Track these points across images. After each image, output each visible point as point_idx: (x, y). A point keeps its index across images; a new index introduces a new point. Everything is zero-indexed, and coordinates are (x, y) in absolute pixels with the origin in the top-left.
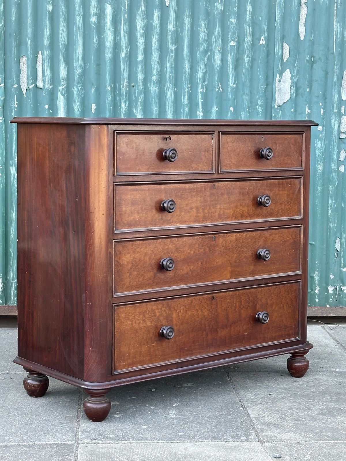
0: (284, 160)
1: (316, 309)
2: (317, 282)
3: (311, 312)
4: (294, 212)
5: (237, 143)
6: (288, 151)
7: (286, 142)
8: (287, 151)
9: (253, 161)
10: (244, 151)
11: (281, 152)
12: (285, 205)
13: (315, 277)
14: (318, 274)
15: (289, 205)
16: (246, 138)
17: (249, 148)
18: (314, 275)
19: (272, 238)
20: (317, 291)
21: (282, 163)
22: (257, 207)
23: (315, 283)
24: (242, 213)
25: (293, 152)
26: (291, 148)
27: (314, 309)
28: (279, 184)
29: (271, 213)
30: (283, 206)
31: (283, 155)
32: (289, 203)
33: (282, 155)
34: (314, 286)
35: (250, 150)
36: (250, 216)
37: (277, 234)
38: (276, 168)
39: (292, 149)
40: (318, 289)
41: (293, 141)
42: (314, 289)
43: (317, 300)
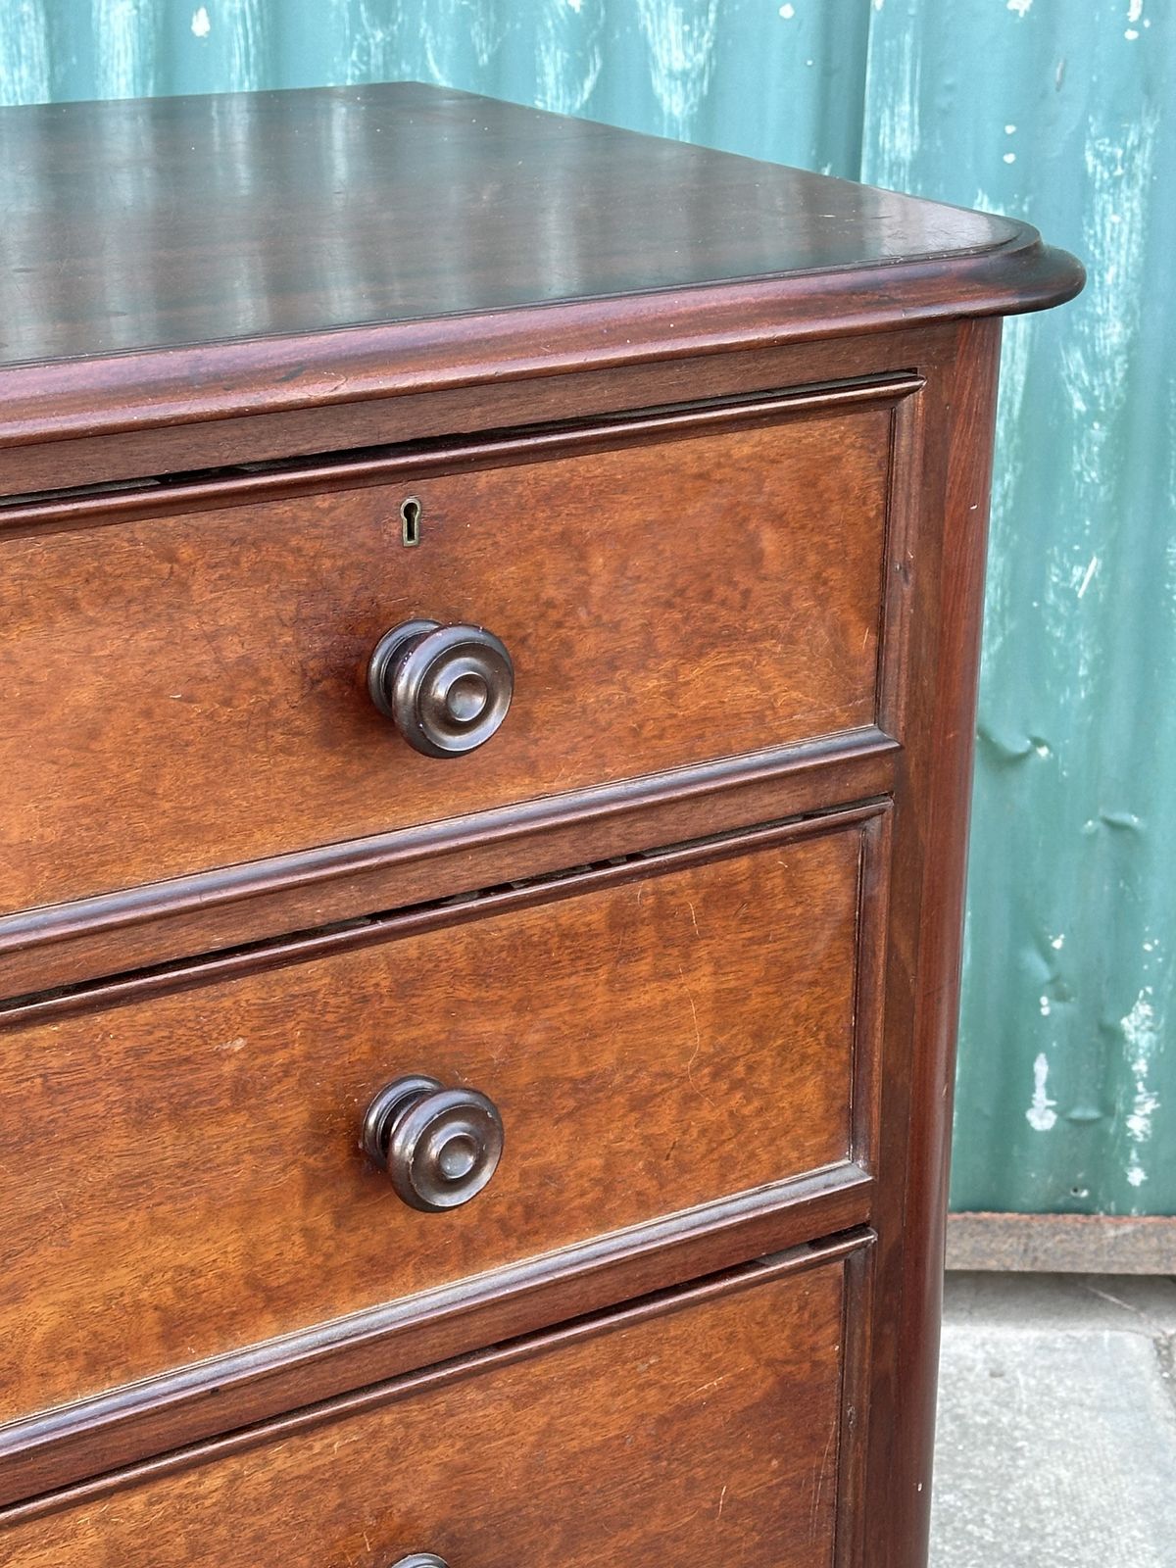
0: (670, 695)
1: (1128, 1228)
2: (1141, 1066)
3: (1092, 1247)
4: (782, 1142)
5: (63, 621)
6: (721, 591)
7: (700, 510)
8: (707, 596)
9: (292, 774)
10: (158, 692)
11: (635, 623)
12: (690, 1100)
13: (1131, 1037)
14: (1155, 1019)
15: (736, 1085)
16: (185, 553)
17: (233, 650)
18: (1124, 1021)
19: (542, 1421)
20: (1138, 1124)
21: (649, 730)
22: (360, 1196)
23: (1130, 1077)
24: (180, 1293)
25: (787, 599)
26: (757, 559)
27: (1112, 1233)
28: (621, 921)
29: (529, 1211)
30: (666, 1116)
31: (662, 645)
32: (740, 1070)
33: (649, 644)
34: (1121, 1089)
35: (247, 666)
36: (269, 1300)
37: (594, 1374)
38: (582, 787)
39: (772, 566)
40: (1150, 1106)
41: (779, 486)
42: (1120, 1107)
43: (1136, 1177)
